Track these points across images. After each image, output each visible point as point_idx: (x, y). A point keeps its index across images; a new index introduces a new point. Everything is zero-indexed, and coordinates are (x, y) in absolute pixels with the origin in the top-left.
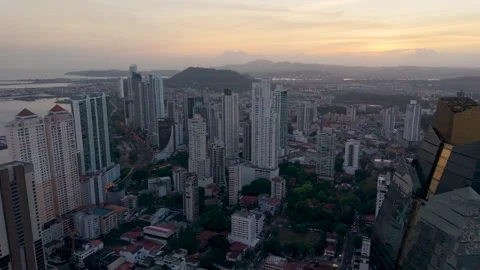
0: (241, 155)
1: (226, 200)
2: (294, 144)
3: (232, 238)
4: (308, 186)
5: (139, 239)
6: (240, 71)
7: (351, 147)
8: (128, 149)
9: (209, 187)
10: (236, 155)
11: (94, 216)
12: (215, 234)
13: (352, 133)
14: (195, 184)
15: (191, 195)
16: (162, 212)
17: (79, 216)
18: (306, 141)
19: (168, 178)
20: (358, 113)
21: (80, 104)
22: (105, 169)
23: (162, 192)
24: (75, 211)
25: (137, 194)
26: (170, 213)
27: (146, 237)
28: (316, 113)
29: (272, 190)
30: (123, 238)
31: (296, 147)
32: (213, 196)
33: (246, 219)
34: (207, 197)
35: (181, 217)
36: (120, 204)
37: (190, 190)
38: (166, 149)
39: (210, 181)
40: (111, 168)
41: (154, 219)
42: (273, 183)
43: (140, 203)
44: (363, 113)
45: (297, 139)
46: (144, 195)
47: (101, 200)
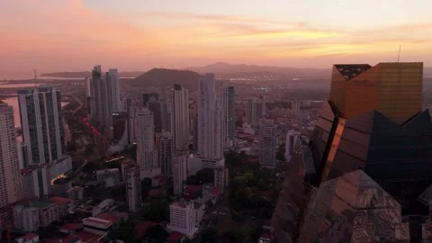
0: (191, 146)
1: (171, 190)
2: (242, 136)
3: (170, 228)
4: (249, 174)
5: (79, 231)
6: (202, 72)
7: (292, 138)
8: (86, 142)
9: (156, 178)
10: (187, 147)
11: (33, 209)
12: (155, 224)
13: (296, 125)
14: (137, 175)
15: (133, 186)
16: (106, 203)
17: (18, 209)
18: (253, 134)
19: (117, 169)
20: (301, 108)
21: (27, 98)
22: (55, 162)
23: (110, 183)
24: (15, 204)
25: (83, 186)
26: (115, 204)
27: (86, 229)
28: (264, 108)
29: (216, 179)
30: (62, 231)
31: (244, 139)
32: (160, 187)
33: (184, 209)
34: (154, 188)
35: (124, 208)
36: (65, 196)
37: (132, 181)
38: (121, 142)
39: (158, 172)
40: (62, 160)
41: (96, 211)
42: (216, 172)
43: (86, 195)
44: (307, 108)
45: (246, 131)
46: (91, 187)
47: (46, 192)
